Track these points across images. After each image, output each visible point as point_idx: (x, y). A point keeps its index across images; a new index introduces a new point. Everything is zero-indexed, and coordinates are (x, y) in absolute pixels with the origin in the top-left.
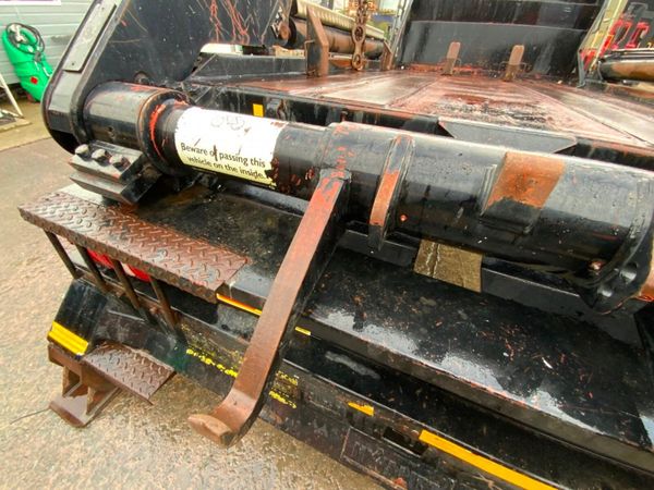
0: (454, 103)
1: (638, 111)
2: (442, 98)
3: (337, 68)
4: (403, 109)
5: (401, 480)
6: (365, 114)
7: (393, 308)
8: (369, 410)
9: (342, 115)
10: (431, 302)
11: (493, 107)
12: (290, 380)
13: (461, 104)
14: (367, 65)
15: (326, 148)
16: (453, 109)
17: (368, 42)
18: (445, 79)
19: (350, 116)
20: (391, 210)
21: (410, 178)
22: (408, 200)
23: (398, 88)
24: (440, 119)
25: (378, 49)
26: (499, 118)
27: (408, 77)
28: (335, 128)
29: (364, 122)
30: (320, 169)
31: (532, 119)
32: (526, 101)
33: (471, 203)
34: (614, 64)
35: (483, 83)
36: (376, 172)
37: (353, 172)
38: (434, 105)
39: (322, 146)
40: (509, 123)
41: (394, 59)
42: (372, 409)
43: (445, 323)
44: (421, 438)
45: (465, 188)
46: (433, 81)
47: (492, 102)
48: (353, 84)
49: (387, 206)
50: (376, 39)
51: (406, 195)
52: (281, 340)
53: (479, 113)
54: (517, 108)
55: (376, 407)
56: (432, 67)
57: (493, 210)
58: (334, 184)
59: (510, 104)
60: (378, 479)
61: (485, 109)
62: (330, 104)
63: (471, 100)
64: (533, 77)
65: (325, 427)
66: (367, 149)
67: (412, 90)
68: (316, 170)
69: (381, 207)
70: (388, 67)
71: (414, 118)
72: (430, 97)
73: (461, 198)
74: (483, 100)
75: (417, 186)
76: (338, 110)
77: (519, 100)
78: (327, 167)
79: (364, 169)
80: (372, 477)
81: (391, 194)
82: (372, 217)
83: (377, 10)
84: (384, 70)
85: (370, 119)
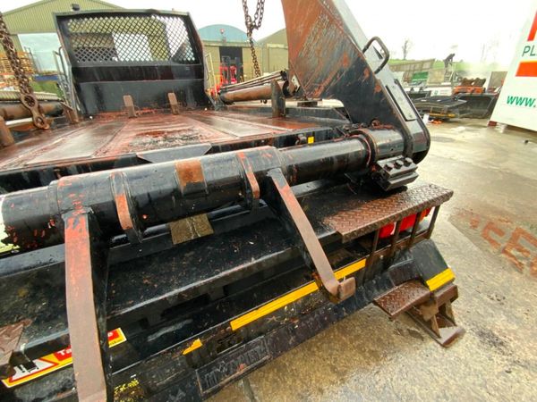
0: (144, 140)
1: (243, 119)
2: (134, 138)
3: (19, 132)
4: (108, 155)
5: (242, 365)
6: (78, 166)
7: (171, 271)
8: (197, 344)
9: (55, 173)
10: (192, 253)
11: (170, 136)
12: (130, 385)
13: (149, 139)
14: (53, 123)
15: (57, 199)
16: (145, 144)
17: (42, 105)
18: (132, 121)
19: (65, 172)
20: (132, 216)
21: (135, 194)
22: (141, 206)
23: (95, 138)
24: (137, 154)
25: (57, 108)
26: (174, 143)
27: (100, 126)
28: (57, 184)
29: (80, 173)
30: (60, 215)
31: (191, 139)
32: (187, 128)
33: (176, 192)
34: (225, 95)
35: (161, 120)
36: (109, 199)
37: (92, 206)
38: (130, 145)
39: (53, 200)
40: (178, 145)
41: (79, 113)
42: (198, 340)
43: (203, 258)
44: (233, 329)
45: (169, 186)
46: (123, 125)
47: (169, 132)
48: (49, 144)
49: (128, 214)
50: (49, 101)
51: (137, 203)
52: (100, 339)
53: (161, 143)
54: (184, 133)
55: (200, 337)
56: (118, 113)
57: (186, 191)
58: (80, 219)
59: (179, 131)
60: (231, 380)
61: (165, 138)
62: (38, 168)
63: (156, 134)
64: (190, 109)
65: (180, 390)
66: (94, 188)
67: (109, 138)
68: (57, 217)
69: (125, 216)
70: (77, 121)
71: (119, 158)
72: (125, 140)
73: (169, 192)
74: (163, 132)
75: (141, 197)
76: (49, 170)
77: (184, 128)
78: (66, 211)
79: (99, 201)
80: (227, 383)
81: (127, 206)
82: (122, 224)
83: (37, 72)
84: (73, 124)
85: (84, 168)
